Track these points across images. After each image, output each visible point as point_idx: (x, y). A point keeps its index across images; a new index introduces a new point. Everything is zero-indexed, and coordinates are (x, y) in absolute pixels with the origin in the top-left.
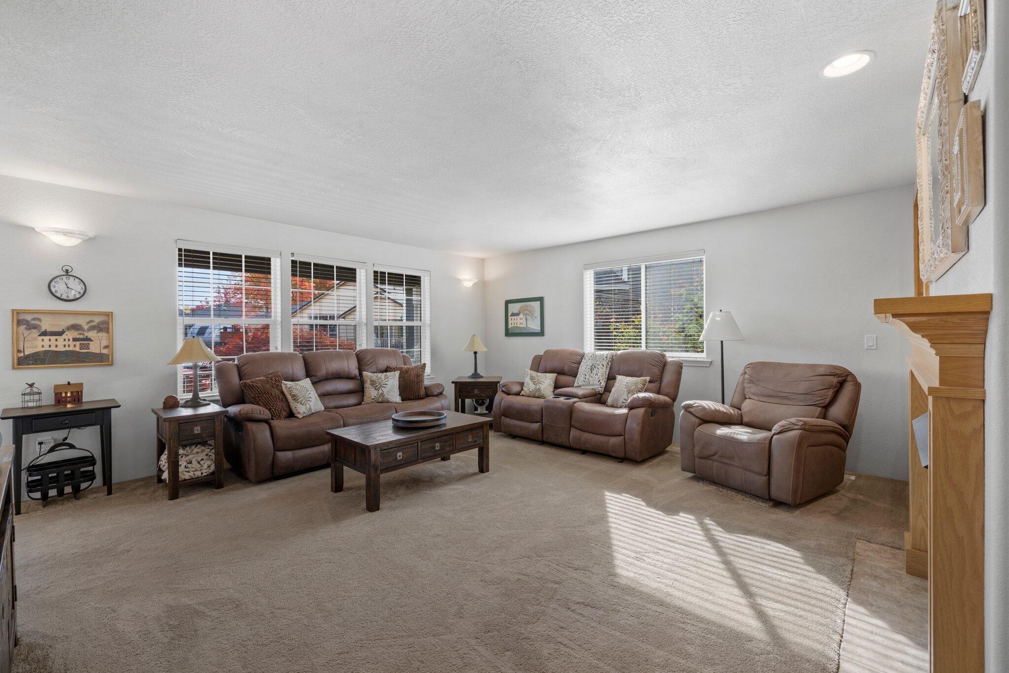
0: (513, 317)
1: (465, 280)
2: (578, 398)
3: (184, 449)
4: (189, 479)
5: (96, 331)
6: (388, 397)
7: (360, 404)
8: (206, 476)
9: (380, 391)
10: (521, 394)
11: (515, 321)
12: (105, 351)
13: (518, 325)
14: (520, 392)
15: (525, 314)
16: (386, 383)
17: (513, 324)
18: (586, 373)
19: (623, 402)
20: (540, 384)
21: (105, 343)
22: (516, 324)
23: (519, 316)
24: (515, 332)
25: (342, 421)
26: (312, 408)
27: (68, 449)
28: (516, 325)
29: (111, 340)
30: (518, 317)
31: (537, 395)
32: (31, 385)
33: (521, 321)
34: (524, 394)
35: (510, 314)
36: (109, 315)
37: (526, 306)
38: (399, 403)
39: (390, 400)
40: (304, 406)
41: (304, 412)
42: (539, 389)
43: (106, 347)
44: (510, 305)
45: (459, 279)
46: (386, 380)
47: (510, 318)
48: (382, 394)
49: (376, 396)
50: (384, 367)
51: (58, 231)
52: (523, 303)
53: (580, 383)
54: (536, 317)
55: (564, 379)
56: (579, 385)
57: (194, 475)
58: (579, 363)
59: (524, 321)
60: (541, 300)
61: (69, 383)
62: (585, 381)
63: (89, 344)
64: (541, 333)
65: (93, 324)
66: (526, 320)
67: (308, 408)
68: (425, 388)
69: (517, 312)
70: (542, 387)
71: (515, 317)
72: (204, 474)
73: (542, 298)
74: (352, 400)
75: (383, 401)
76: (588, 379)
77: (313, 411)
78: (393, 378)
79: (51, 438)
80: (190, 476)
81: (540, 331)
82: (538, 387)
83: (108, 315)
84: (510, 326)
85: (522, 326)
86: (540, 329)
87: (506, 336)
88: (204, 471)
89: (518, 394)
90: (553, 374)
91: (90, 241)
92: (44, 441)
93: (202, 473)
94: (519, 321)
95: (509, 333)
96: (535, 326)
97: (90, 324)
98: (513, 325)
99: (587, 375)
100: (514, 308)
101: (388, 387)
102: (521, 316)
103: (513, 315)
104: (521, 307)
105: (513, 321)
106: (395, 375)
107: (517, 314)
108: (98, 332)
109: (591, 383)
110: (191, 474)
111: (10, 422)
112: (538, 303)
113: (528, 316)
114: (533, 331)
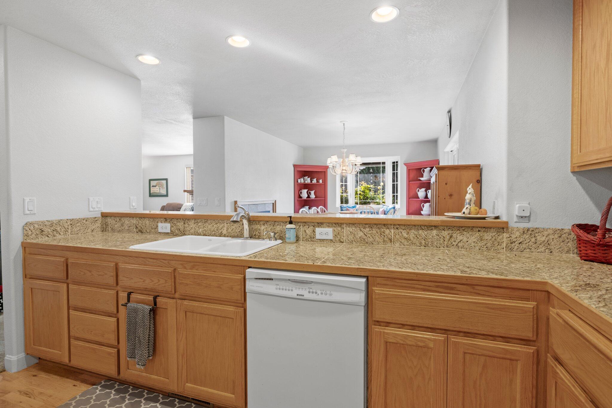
17: (153, 191)
24: (154, 195)
33: (157, 190)
37: (159, 182)
44: (151, 182)
47: (151, 188)
54: (164, 188)
60: (166, 180)
64: (167, 195)
66: (159, 189)
69: (155, 185)
73: (167, 179)
84: (151, 192)
85: (158, 192)
86: (166, 193)
87: (150, 197)
95: (151, 195)
96: (164, 192)
100: (153, 183)
102: (157, 187)
104: (157, 183)
112: (165, 181)
113: (160, 187)
114: (162, 194)
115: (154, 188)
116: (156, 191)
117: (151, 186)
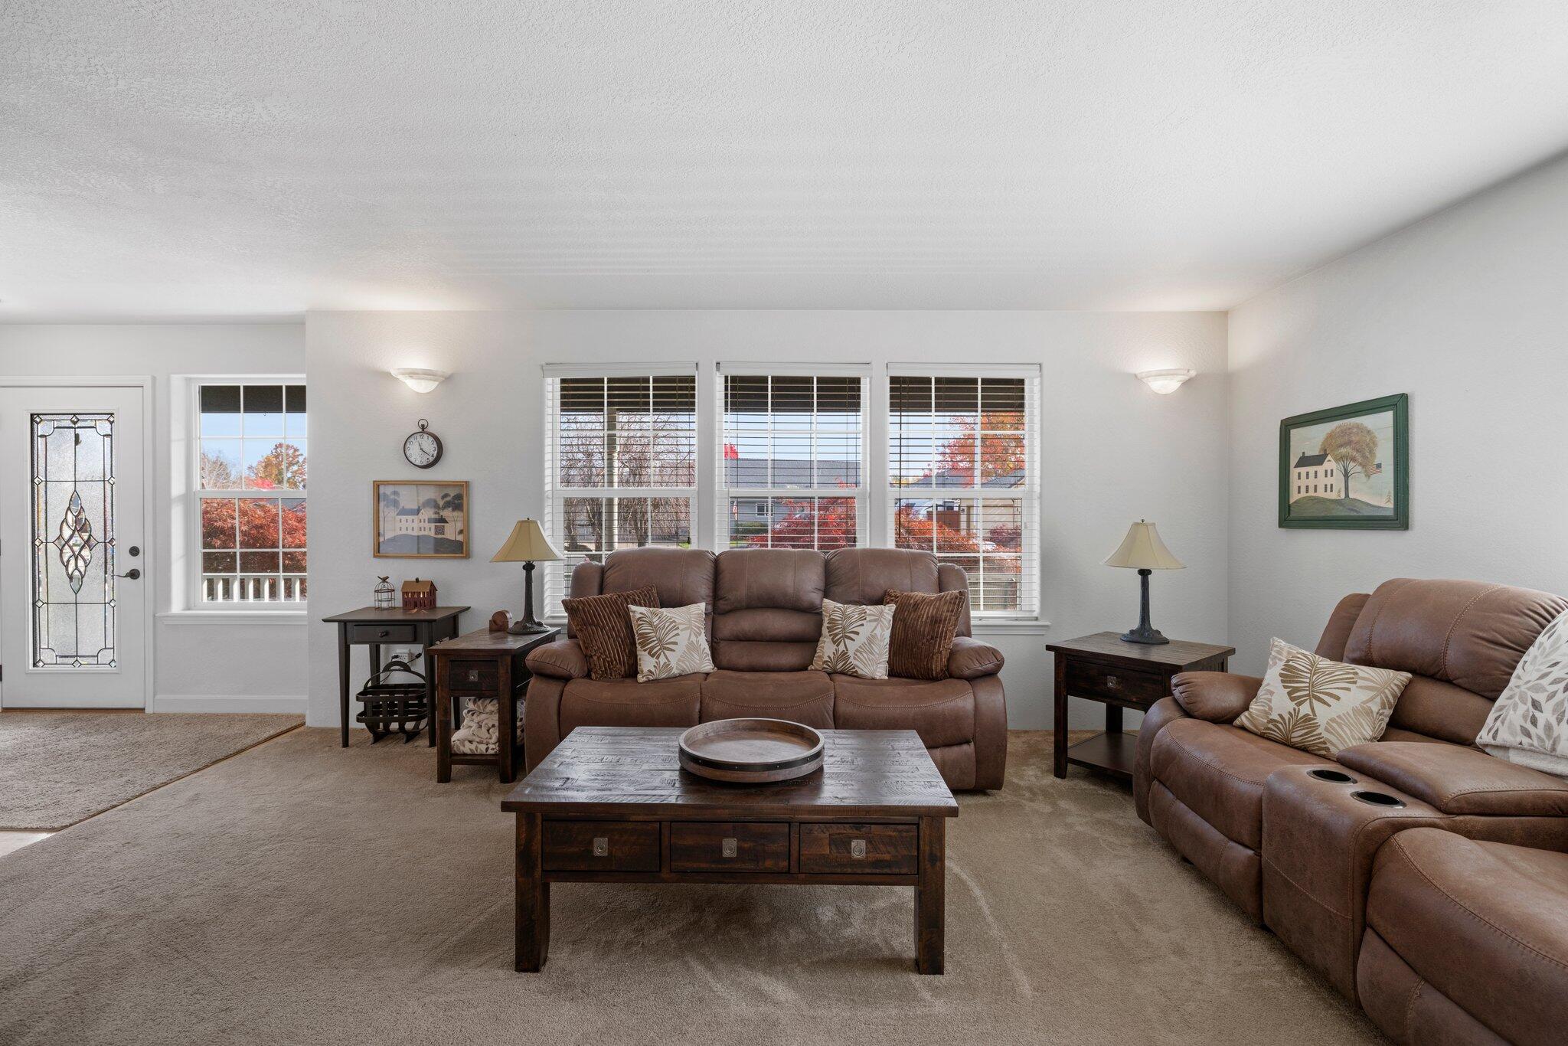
0: (1303, 470)
1: (1149, 375)
2: (1439, 809)
3: (475, 702)
4: (470, 755)
5: (450, 509)
6: (855, 662)
7: (804, 668)
8: (493, 755)
9: (842, 648)
10: (1237, 722)
11: (1311, 482)
12: (460, 538)
13: (1321, 493)
14: (1237, 715)
15: (1339, 459)
16: (855, 630)
17: (1303, 490)
20: (1315, 703)
21: (459, 526)
22: (1311, 490)
23: (1321, 463)
24: (1308, 514)
25: (698, 706)
26: (673, 664)
27: (402, 670)
28: (1311, 493)
29: (467, 522)
30: (1320, 469)
31: (1297, 736)
32: (384, 580)
33: (1329, 481)
34: (1247, 724)
35: (1294, 460)
36: (465, 485)
37: (1345, 432)
38: (881, 683)
39: (860, 672)
40: (654, 660)
41: (650, 671)
42: (1307, 719)
43: (461, 532)
44: (1296, 434)
45: (1136, 376)
46: (860, 623)
47: (1294, 472)
48: (844, 653)
49: (832, 656)
50: (879, 592)
51: (413, 374)
52: (1337, 423)
53: (1504, 737)
54: (1379, 466)
55: (1437, 701)
56: (1499, 741)
57: (477, 748)
58: (1522, 646)
59: (1338, 480)
60: (1399, 406)
61: (417, 580)
63: (444, 526)
64: (1399, 519)
65: (448, 499)
66: (1346, 475)
67: (662, 664)
68: (953, 654)
69: (1316, 452)
70: (1323, 715)
71: (1311, 469)
72: (490, 752)
73: (1404, 399)
74: (789, 656)
75: (843, 671)
77: (675, 671)
78: (875, 620)
79: (407, 651)
80: (470, 750)
81: (1391, 513)
82: (1305, 709)
83: (462, 486)
84: (1294, 497)
86: (1391, 505)
87: (1281, 525)
88: (491, 746)
89: (1225, 719)
90: (1391, 673)
91: (447, 380)
92: (400, 655)
93: (487, 749)
94: (1322, 481)
95: (1291, 517)
96: (1376, 494)
97: (445, 499)
98: (1303, 494)
99: (1544, 705)
100: (1308, 440)
101: (860, 640)
102: (1330, 464)
103: (1304, 461)
104: (1330, 436)
105: (1303, 483)
106: (881, 613)
107: (1318, 460)
108: (454, 510)
110: (473, 747)
111: (335, 627)
112: (1389, 419)
113: (1352, 464)
114: (1366, 512)
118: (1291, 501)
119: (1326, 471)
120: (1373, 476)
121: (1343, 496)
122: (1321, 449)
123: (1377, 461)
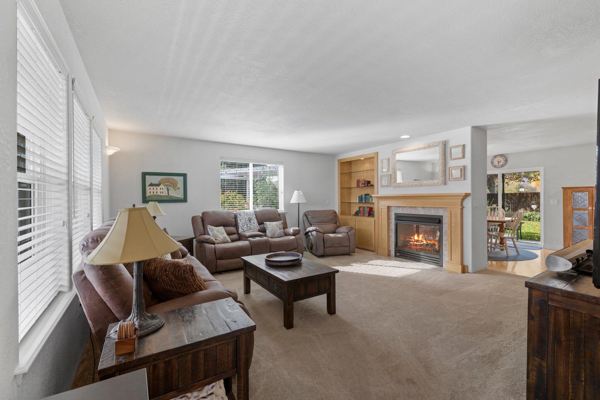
0: (152, 187)
11: (155, 190)
15: (165, 185)
17: (152, 192)
18: (247, 223)
19: (278, 235)
23: (159, 186)
24: (154, 199)
28: (155, 194)
30: (159, 188)
33: (162, 191)
37: (168, 179)
44: (147, 177)
47: (148, 188)
52: (166, 177)
54: (179, 188)
59: (165, 191)
60: (184, 176)
62: (248, 227)
64: (184, 200)
66: (168, 190)
69: (157, 183)
73: (186, 174)
76: (250, 226)
81: (182, 199)
84: (148, 194)
85: (164, 194)
86: (182, 197)
87: (143, 202)
94: (159, 190)
95: (147, 200)
96: (179, 194)
98: (152, 194)
99: (248, 224)
100: (149, 179)
102: (162, 186)
103: (152, 185)
104: (162, 179)
105: (152, 190)
107: (157, 185)
109: (252, 228)
112: (182, 178)
113: (170, 187)
114: (175, 199)
115: (155, 188)
116: (159, 194)
117: (147, 184)
118: (147, 196)
119: (161, 188)
120: (177, 191)
121: (167, 195)
122: (159, 182)
123: (178, 187)
